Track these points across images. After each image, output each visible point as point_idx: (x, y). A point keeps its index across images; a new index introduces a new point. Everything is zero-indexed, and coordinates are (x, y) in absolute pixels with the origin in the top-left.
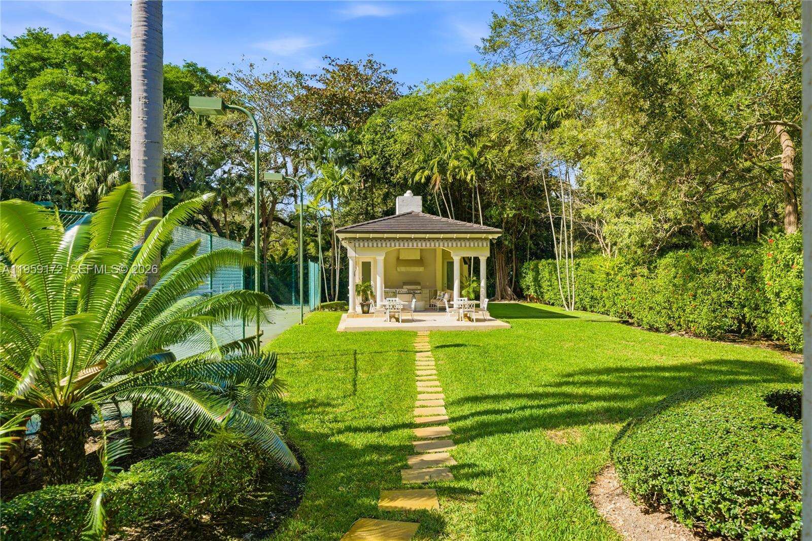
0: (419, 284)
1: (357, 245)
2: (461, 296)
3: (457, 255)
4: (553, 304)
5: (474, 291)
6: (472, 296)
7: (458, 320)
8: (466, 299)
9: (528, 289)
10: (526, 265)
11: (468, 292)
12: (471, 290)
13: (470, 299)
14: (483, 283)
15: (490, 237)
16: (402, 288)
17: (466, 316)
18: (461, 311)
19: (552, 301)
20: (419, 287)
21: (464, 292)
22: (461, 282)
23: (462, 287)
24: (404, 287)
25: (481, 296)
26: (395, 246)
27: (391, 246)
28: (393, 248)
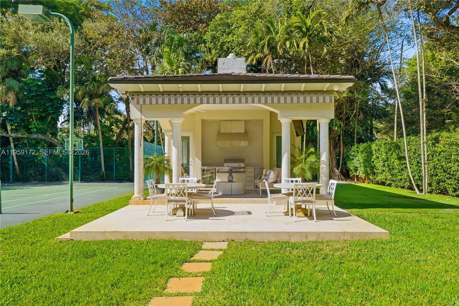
0: (242, 161)
1: (141, 102)
2: (292, 175)
3: (285, 117)
4: (390, 185)
5: (311, 168)
6: (309, 175)
7: (286, 214)
8: (299, 179)
9: (356, 170)
10: (354, 148)
11: (303, 170)
12: (307, 167)
13: (305, 180)
14: (324, 157)
15: (336, 87)
16: (223, 166)
17: (298, 207)
18: (292, 199)
19: (388, 182)
20: (242, 165)
21: (296, 170)
22: (292, 156)
23: (293, 163)
24: (226, 164)
25: (322, 175)
26: (202, 103)
27: (195, 102)
28: (199, 105)
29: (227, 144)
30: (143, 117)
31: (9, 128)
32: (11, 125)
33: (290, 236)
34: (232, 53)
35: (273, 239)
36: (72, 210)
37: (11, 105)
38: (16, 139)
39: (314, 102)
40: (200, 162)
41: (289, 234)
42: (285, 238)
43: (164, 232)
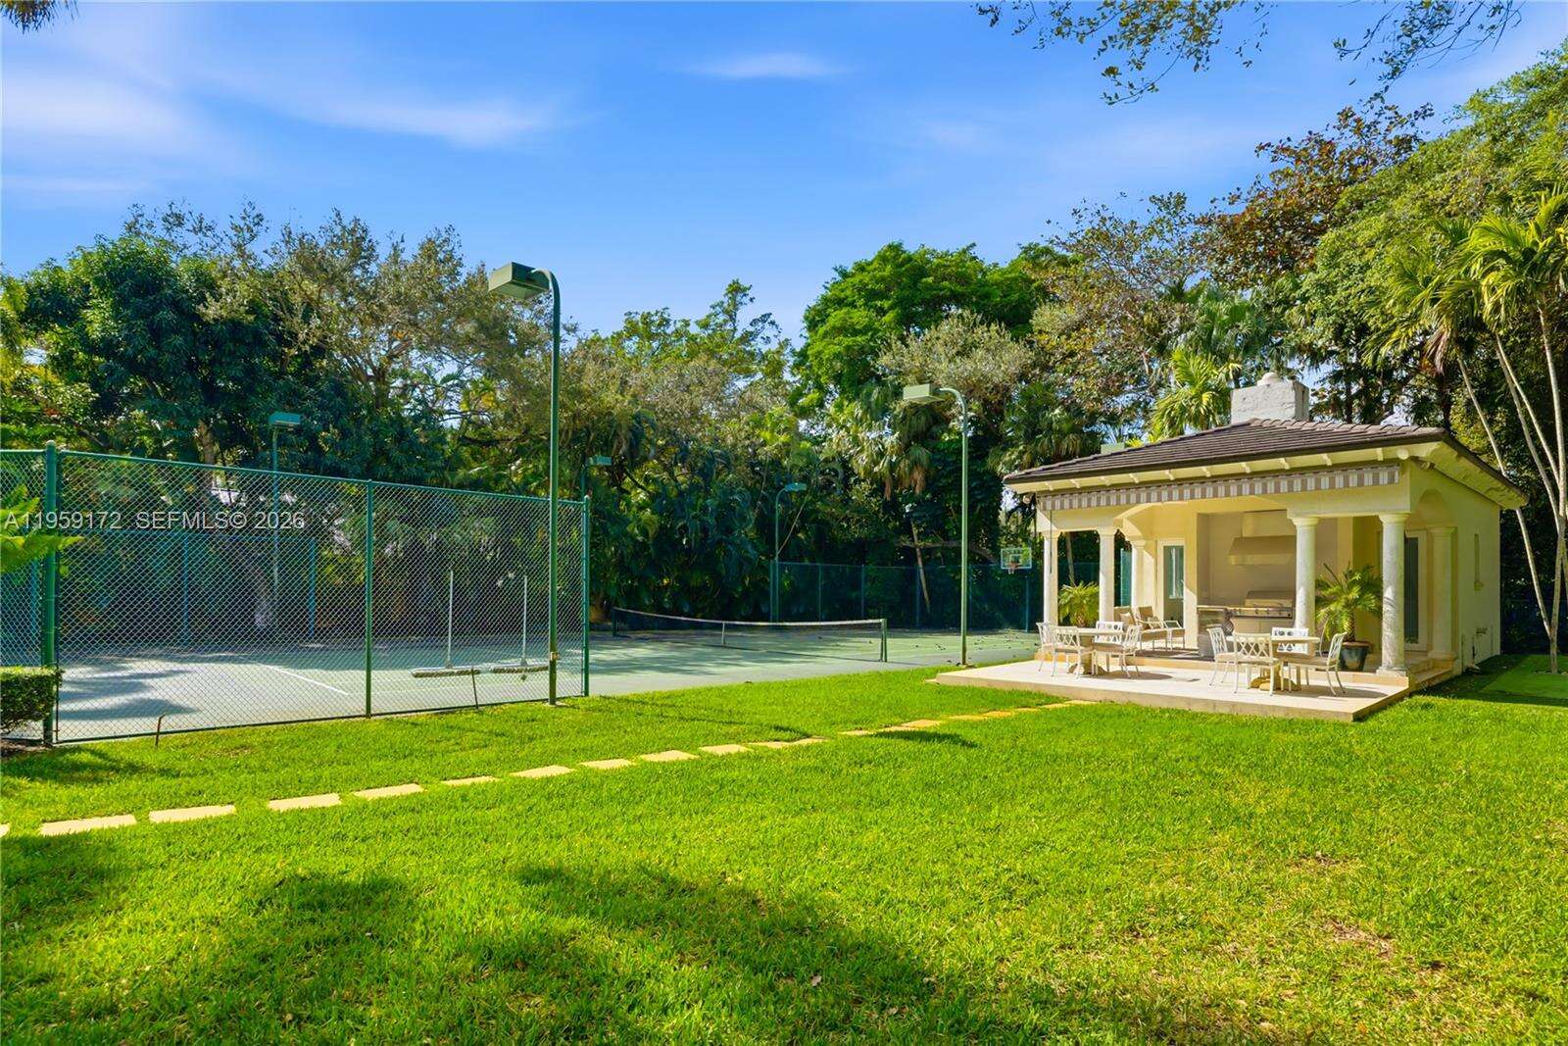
3: (1301, 516)
15: (1402, 454)
25: (1384, 627)
26: (1138, 502)
27: (1128, 502)
28: (1134, 505)
29: (1255, 559)
30: (1054, 528)
31: (915, 531)
32: (918, 527)
33: (1189, 704)
34: (1268, 370)
35: (1165, 706)
36: (964, 663)
37: (917, 491)
38: (927, 551)
39: (1351, 485)
40: (1195, 597)
41: (1189, 701)
42: (1181, 706)
43: (1031, 684)
